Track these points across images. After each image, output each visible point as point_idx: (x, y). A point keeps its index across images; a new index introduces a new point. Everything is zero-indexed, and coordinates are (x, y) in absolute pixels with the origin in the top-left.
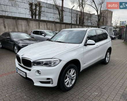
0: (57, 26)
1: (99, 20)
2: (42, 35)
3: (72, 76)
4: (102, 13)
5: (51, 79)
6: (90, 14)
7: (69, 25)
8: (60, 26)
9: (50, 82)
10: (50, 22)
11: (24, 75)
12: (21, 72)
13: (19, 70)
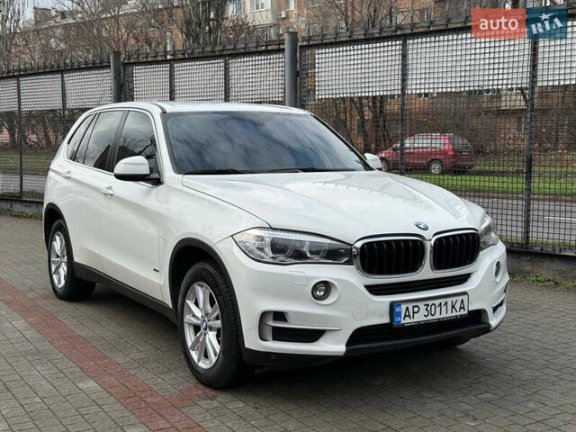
11: (461, 308)
12: (440, 304)
13: (421, 305)
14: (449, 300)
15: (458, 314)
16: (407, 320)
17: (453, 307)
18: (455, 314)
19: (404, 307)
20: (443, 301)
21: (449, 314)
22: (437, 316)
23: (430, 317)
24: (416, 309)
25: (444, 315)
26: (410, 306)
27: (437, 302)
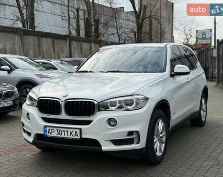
0: (28, 42)
1: (140, 27)
2: (3, 67)
3: (161, 135)
4: (145, 7)
5: (138, 132)
6: (111, 8)
7: (64, 42)
8: (37, 43)
9: (133, 138)
10: (7, 32)
11: (75, 135)
12: (64, 131)
13: (55, 129)
14: (69, 130)
15: (74, 137)
16: (49, 135)
17: (71, 133)
18: (72, 137)
19: (48, 128)
20: (66, 130)
21: (69, 136)
22: (63, 136)
23: (59, 136)
24: (53, 131)
25: (66, 136)
26: (51, 129)
27: (62, 130)
